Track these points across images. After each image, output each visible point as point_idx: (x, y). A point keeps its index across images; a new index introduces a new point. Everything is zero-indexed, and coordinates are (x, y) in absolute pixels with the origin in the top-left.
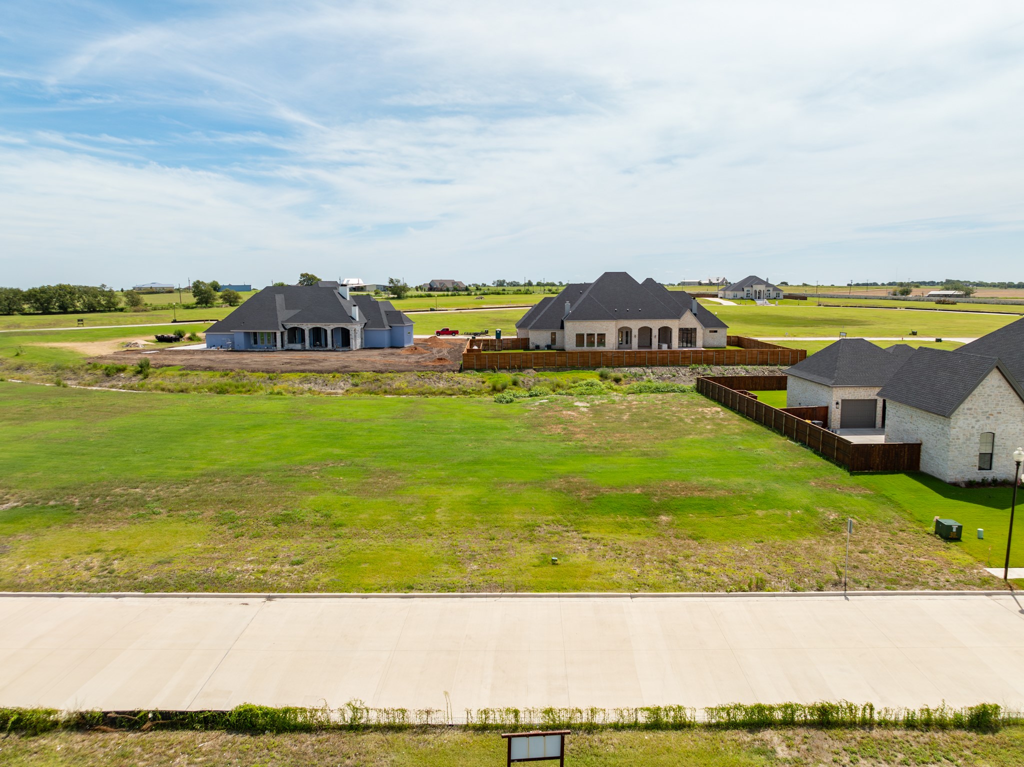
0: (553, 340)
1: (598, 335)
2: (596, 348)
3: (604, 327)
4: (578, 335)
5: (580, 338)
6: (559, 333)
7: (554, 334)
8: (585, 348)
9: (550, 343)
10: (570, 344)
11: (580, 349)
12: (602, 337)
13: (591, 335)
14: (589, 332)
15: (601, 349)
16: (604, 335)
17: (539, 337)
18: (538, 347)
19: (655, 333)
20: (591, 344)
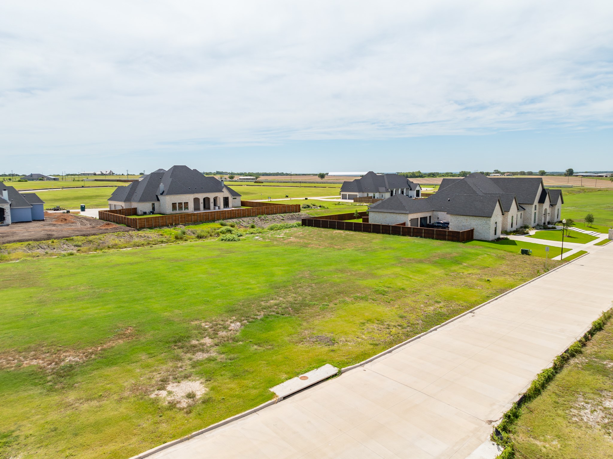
0: (154, 208)
1: (184, 203)
2: (183, 211)
3: (187, 198)
4: (173, 204)
5: (174, 205)
6: (156, 204)
7: (153, 204)
8: (178, 211)
9: (151, 210)
10: (169, 210)
11: (175, 212)
12: (186, 204)
13: (180, 204)
14: (179, 202)
15: (186, 211)
16: (187, 203)
17: (144, 207)
18: (145, 213)
19: (212, 200)
20: (181, 208)
